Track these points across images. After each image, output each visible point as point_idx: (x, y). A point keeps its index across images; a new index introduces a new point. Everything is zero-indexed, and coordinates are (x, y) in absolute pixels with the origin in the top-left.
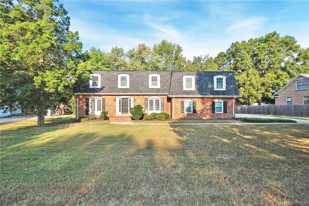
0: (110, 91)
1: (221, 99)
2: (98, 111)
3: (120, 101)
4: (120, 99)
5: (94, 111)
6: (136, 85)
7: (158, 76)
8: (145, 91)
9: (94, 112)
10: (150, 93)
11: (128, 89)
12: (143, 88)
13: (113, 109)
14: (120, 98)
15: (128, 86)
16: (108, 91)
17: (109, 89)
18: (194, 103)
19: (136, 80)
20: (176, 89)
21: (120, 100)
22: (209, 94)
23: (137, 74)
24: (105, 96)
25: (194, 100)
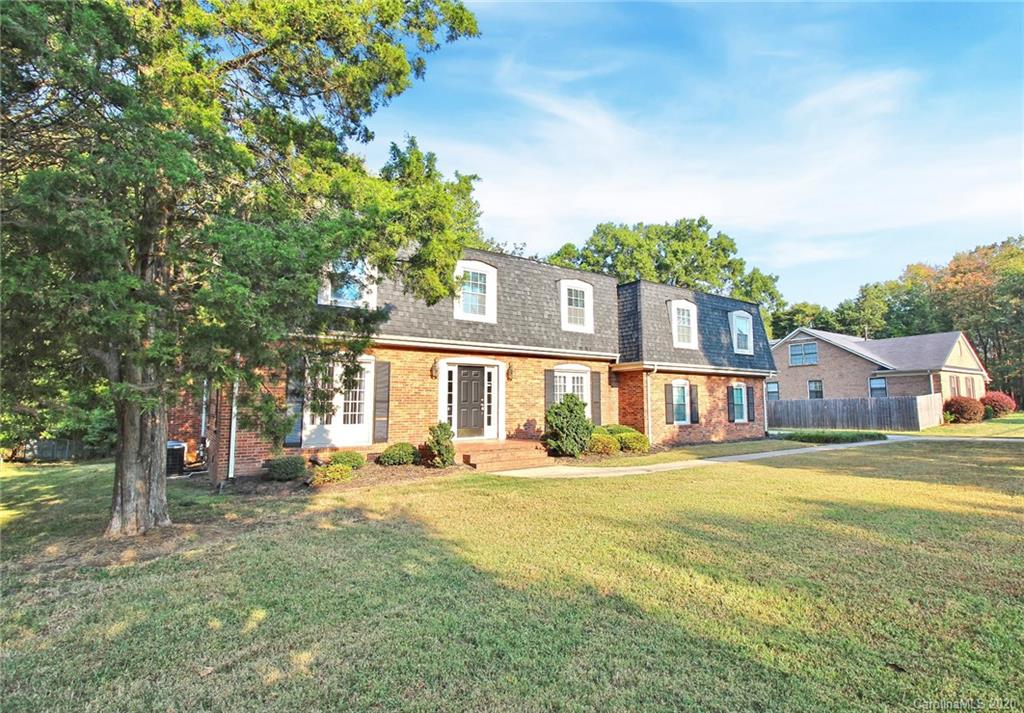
0: (422, 332)
1: (743, 379)
2: (350, 426)
3: (450, 378)
4: (451, 368)
5: (326, 427)
6: (520, 313)
7: (588, 290)
8: (552, 343)
9: (326, 432)
10: (567, 348)
11: (492, 326)
12: (543, 329)
13: (423, 413)
14: (453, 364)
15: (491, 316)
16: (413, 330)
17: (415, 320)
18: (693, 389)
19: (518, 292)
20: (658, 341)
21: (450, 373)
22: (725, 361)
23: (517, 272)
24: (391, 352)
25: (694, 379)
